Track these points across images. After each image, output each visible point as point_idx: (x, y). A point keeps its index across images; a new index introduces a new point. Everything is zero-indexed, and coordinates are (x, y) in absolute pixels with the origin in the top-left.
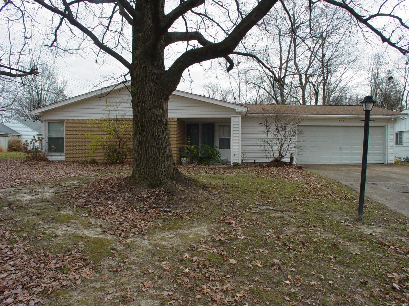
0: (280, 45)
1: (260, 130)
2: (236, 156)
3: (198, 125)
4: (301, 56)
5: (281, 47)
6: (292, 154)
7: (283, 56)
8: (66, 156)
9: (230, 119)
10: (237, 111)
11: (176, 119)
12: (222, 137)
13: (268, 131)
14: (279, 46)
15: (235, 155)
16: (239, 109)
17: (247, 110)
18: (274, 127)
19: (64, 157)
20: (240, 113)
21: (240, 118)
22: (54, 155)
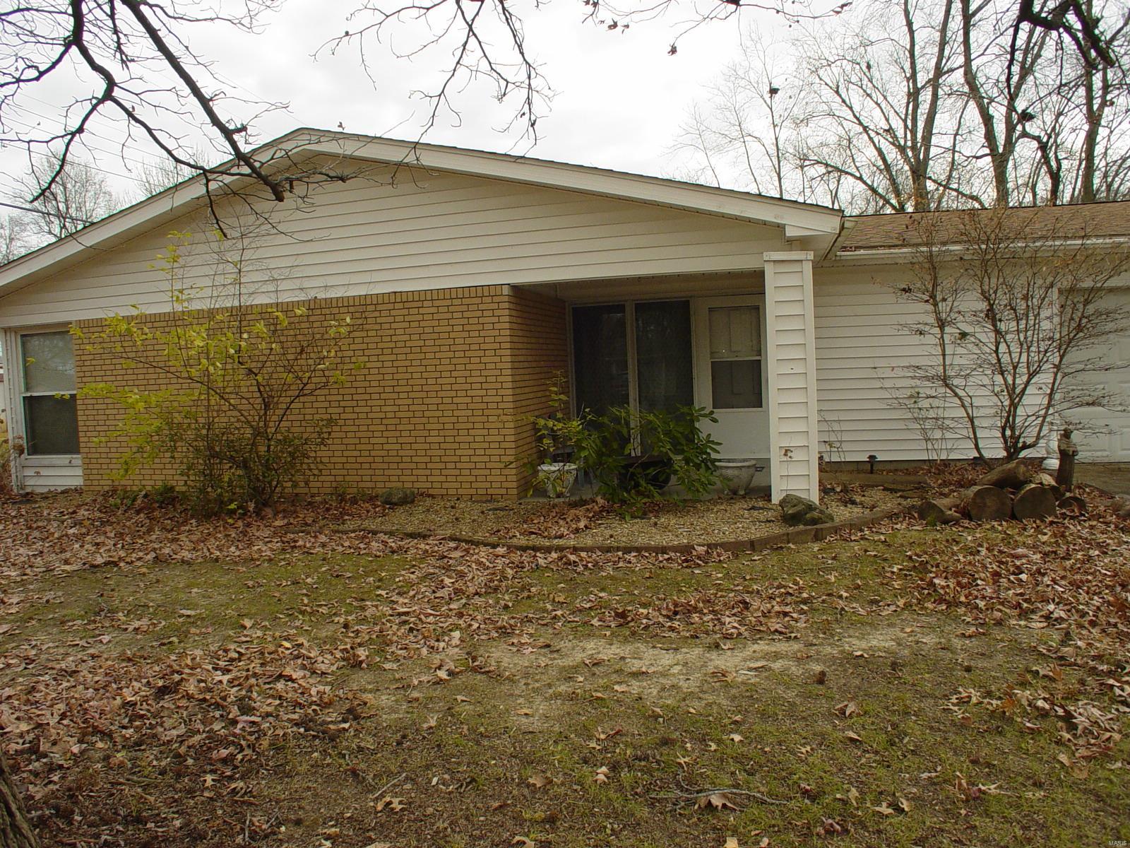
0: (909, 24)
1: (902, 320)
2: (797, 456)
3: (620, 308)
4: (983, 54)
5: (911, 32)
6: (1066, 435)
7: (920, 63)
8: (87, 467)
9: (759, 275)
10: (790, 232)
11: (506, 291)
12: (725, 355)
13: (942, 324)
14: (906, 29)
15: (787, 451)
16: (796, 225)
17: (842, 228)
18: (972, 302)
19: (79, 472)
20: (802, 243)
21: (808, 269)
22: (46, 463)
